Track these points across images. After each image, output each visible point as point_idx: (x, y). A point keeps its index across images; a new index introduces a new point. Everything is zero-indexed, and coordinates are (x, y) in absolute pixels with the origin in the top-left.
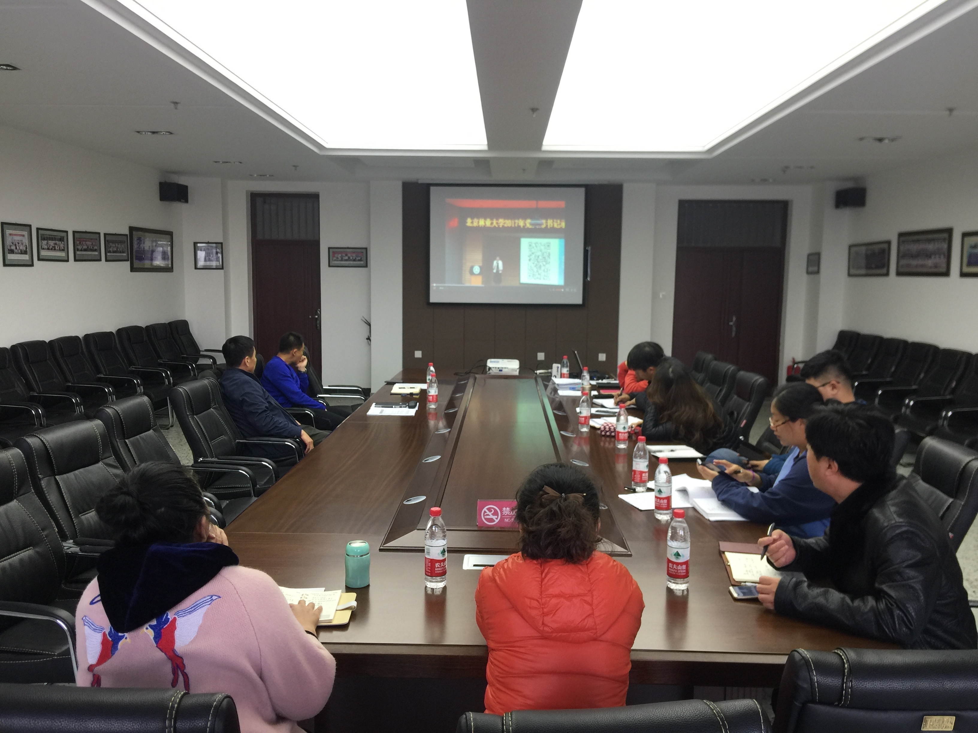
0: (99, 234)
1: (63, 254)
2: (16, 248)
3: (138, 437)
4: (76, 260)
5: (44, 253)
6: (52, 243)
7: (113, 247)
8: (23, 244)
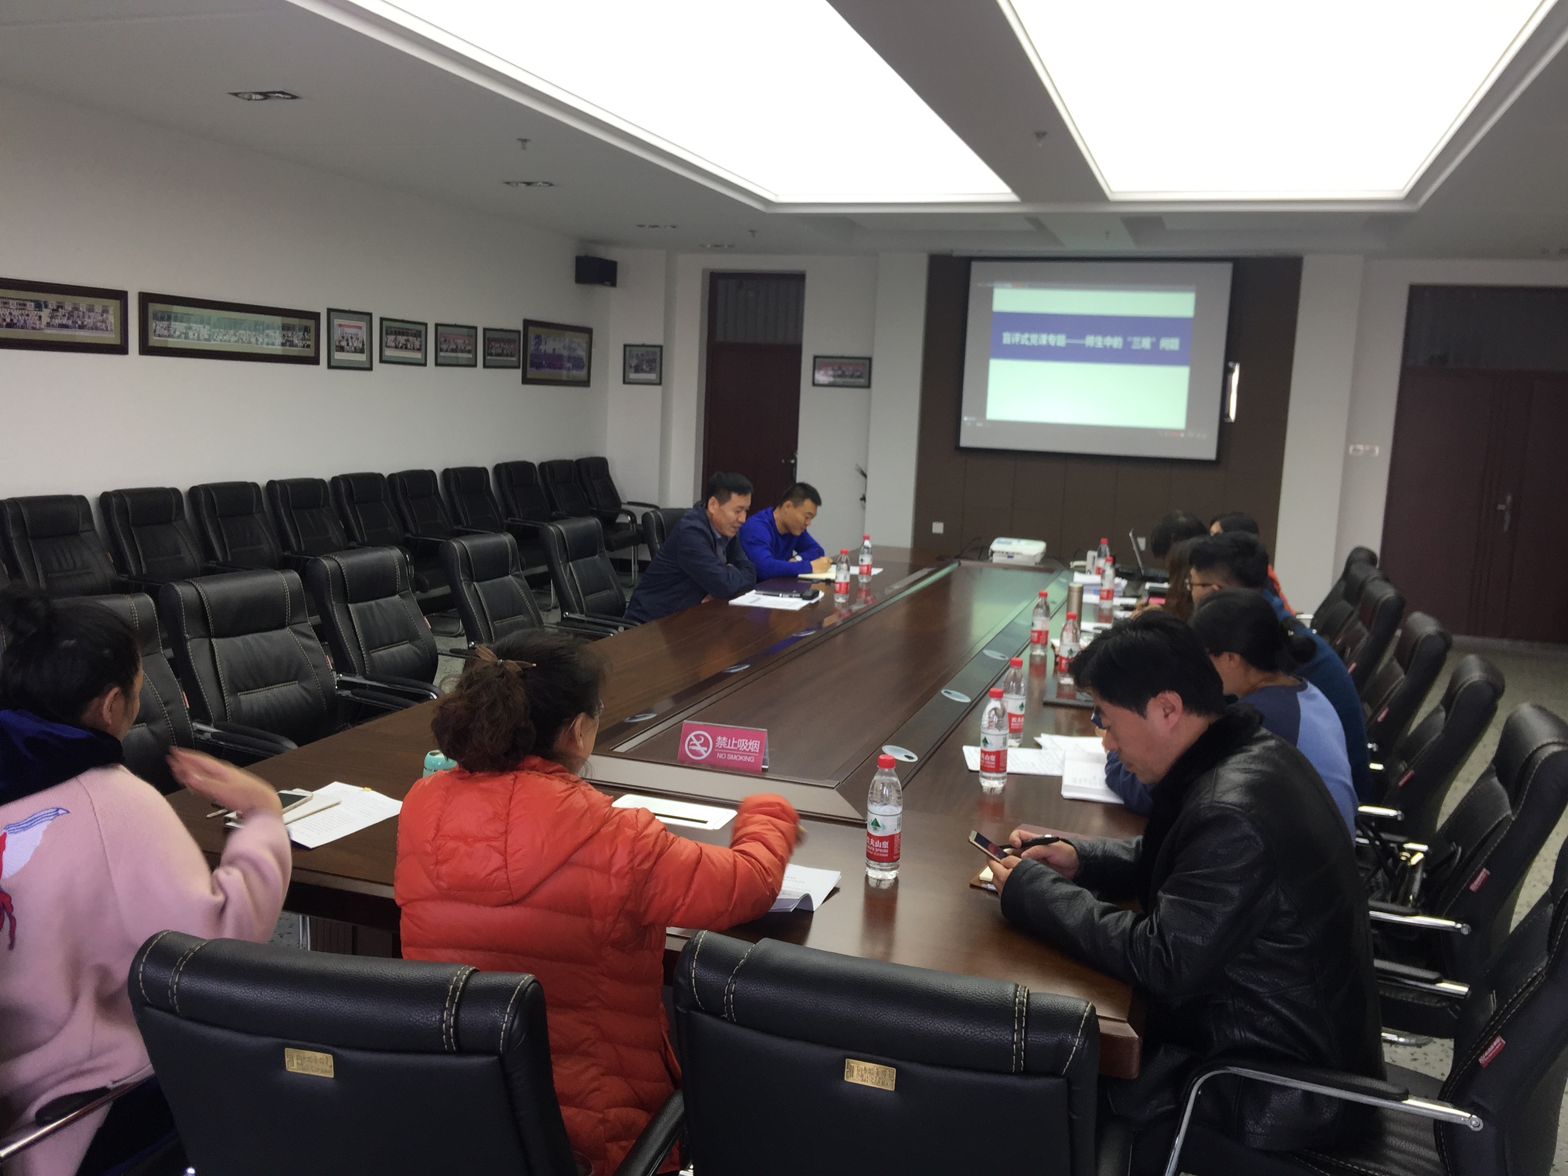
0: (475, 328)
1: (418, 356)
2: (348, 345)
3: (373, 603)
4: (437, 364)
5: (389, 353)
6: (402, 339)
7: (496, 348)
8: (358, 339)
